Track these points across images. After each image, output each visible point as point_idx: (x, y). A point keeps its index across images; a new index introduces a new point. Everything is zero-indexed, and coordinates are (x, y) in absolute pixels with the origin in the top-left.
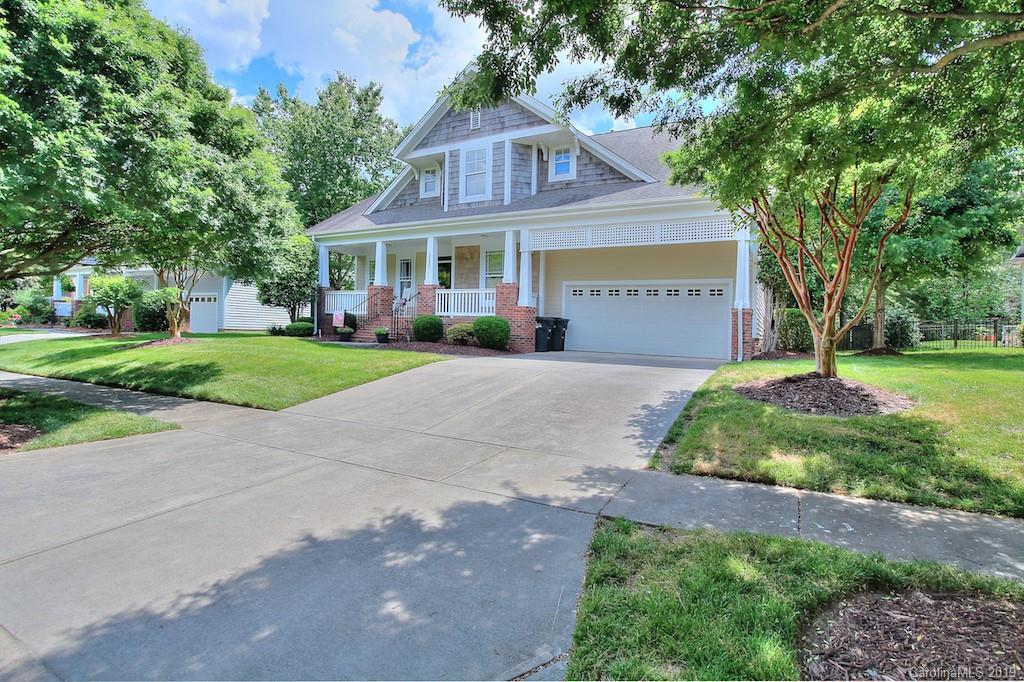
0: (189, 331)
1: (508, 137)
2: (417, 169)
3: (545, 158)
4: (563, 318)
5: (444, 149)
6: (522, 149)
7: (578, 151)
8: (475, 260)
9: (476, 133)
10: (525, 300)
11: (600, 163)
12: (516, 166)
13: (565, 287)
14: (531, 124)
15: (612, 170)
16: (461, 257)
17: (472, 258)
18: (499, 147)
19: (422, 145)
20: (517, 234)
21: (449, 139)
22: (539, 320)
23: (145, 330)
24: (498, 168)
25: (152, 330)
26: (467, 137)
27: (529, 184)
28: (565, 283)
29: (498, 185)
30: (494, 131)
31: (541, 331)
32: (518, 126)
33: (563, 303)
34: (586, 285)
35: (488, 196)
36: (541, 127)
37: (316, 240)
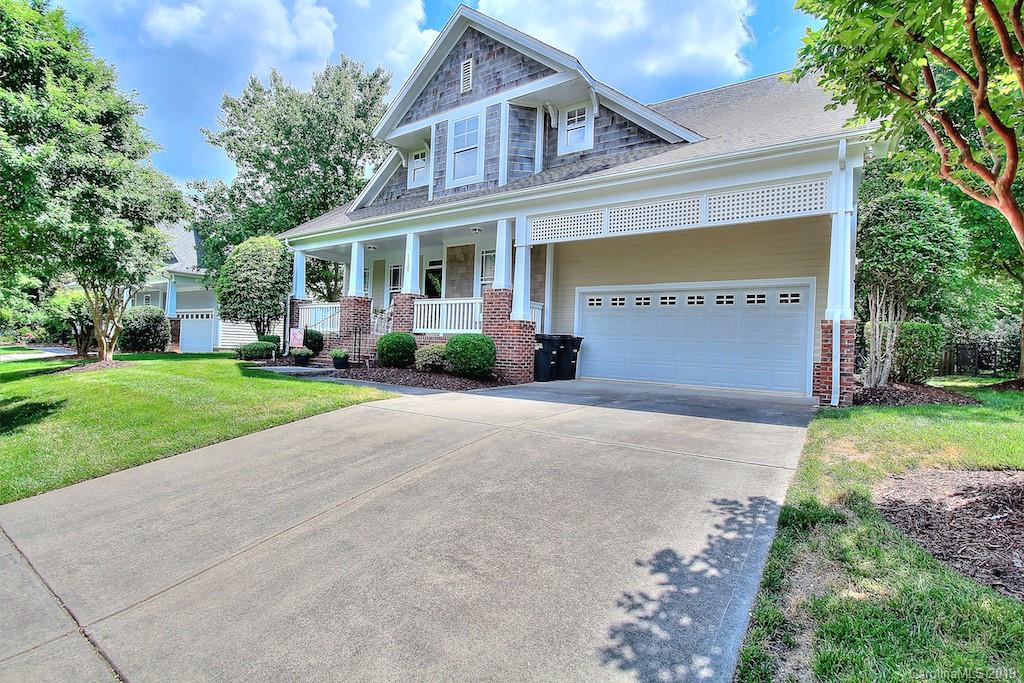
0: (178, 351)
1: (504, 98)
2: (404, 154)
3: (553, 124)
4: (576, 336)
5: (430, 122)
6: (524, 113)
7: (596, 110)
8: (469, 263)
9: (467, 97)
10: (521, 311)
11: (625, 124)
12: (515, 136)
13: (579, 294)
14: (533, 77)
15: (641, 130)
16: (453, 260)
17: (466, 259)
18: (493, 112)
19: (407, 120)
20: (512, 224)
21: (437, 109)
22: (540, 338)
23: (127, 351)
24: (492, 138)
25: (133, 350)
26: (457, 104)
27: (532, 160)
28: (578, 290)
29: (492, 161)
30: (489, 93)
31: (542, 354)
32: (517, 83)
33: (576, 317)
34: (605, 290)
35: (479, 177)
36: (546, 78)
37: (291, 244)
